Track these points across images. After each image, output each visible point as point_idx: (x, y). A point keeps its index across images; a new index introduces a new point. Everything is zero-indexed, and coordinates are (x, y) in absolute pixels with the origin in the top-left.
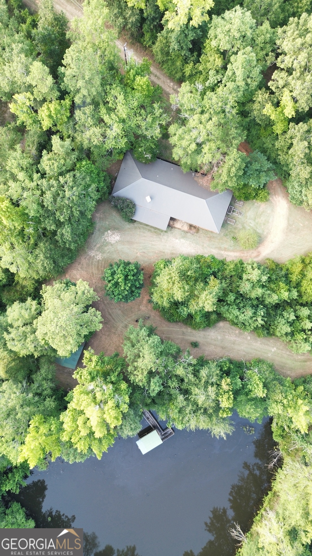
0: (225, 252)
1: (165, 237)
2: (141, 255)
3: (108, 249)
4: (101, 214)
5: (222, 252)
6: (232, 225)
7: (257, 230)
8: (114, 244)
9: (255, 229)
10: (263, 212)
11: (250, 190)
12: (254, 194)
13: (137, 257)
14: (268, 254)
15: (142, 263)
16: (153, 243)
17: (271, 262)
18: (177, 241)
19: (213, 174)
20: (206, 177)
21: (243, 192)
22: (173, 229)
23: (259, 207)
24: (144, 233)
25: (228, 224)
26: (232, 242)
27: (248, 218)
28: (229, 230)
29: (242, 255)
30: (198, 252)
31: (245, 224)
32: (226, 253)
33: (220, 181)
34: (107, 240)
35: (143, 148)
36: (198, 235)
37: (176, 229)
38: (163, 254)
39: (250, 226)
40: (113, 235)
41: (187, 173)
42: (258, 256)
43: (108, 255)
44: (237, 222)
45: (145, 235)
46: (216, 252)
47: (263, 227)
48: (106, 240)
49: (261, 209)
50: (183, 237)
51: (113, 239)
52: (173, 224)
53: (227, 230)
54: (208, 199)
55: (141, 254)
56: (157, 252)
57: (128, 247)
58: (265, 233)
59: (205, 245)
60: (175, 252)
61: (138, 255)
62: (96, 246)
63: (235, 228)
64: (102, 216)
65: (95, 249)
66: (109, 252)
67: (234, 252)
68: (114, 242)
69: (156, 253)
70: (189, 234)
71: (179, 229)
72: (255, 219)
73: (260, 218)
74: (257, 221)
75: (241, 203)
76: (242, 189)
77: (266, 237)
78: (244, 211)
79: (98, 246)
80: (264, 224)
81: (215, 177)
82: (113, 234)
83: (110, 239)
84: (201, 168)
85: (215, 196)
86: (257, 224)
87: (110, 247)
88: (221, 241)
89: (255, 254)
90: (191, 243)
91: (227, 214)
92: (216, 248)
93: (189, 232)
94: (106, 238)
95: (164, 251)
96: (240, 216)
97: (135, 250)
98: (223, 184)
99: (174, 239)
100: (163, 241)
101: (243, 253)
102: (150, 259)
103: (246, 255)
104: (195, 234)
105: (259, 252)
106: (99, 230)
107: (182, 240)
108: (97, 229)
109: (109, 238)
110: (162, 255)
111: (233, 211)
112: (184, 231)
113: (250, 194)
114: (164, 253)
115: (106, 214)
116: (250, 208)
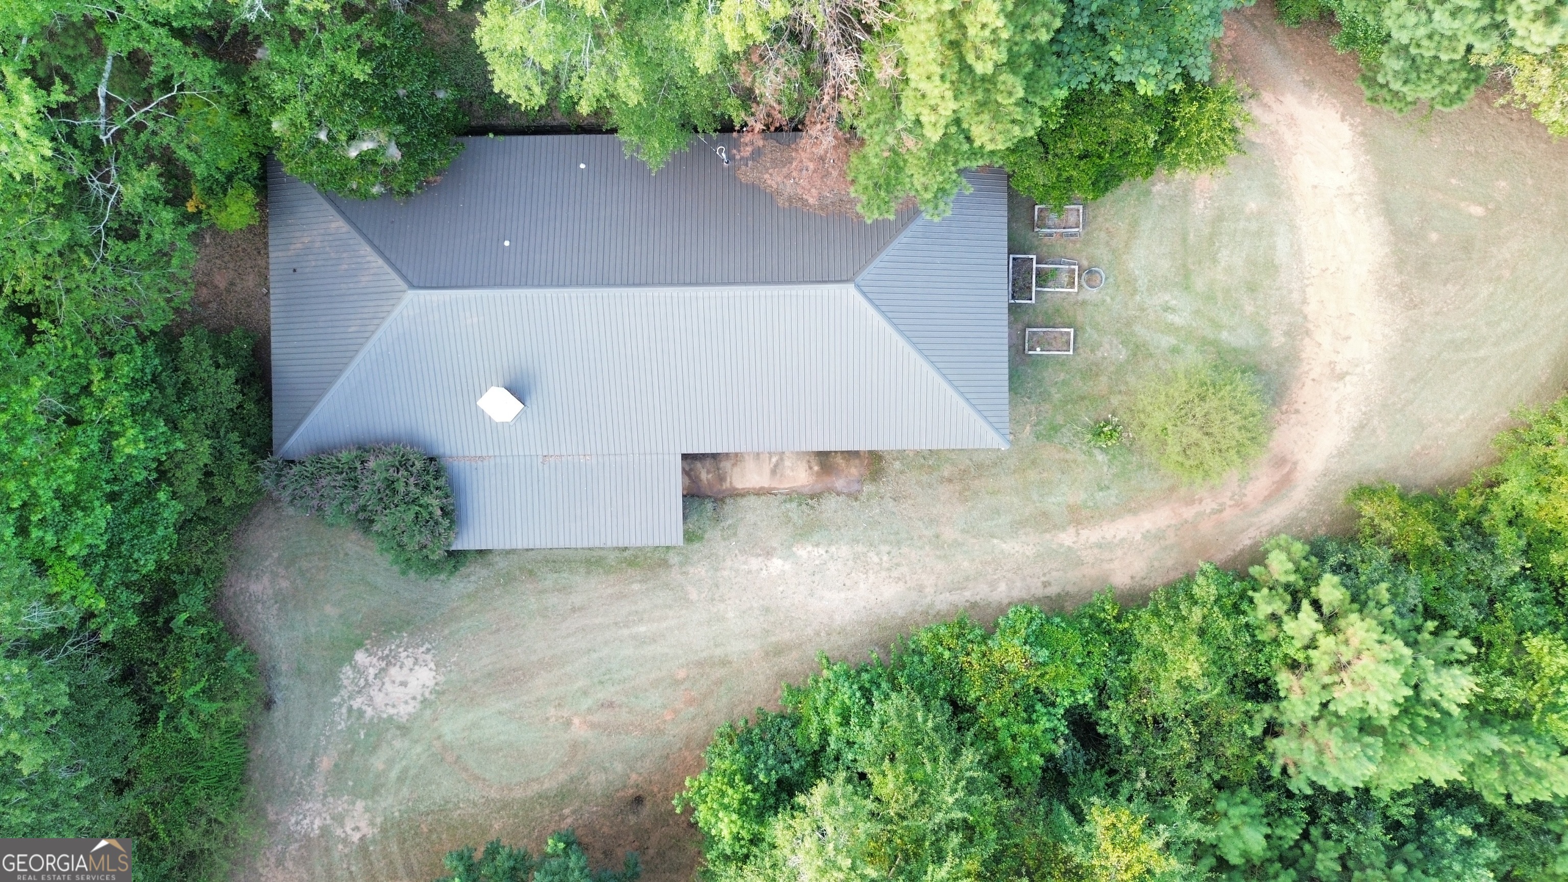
0: (1085, 533)
1: (700, 570)
2: (593, 726)
3: (390, 762)
4: (274, 575)
5: (1067, 538)
6: (1062, 363)
7: (1224, 335)
8: (413, 718)
9: (1209, 333)
10: (1219, 218)
11: (1121, 123)
12: (1153, 137)
13: (575, 746)
14: (1341, 454)
15: (619, 767)
16: (642, 629)
17: (1394, 508)
18: (777, 564)
19: (843, 106)
20: (804, 141)
21: (1077, 146)
22: (729, 507)
23: (1185, 196)
24: (564, 590)
25: (1036, 362)
26: (1100, 457)
27: (1142, 284)
28: (1057, 397)
29: (1189, 513)
30: (921, 589)
31: (1138, 328)
32: (1091, 535)
33: (909, 141)
34: (369, 712)
35: (297, 110)
36: (886, 488)
37: (743, 502)
38: (720, 672)
39: (1171, 329)
40: (394, 671)
41: (677, 160)
42: (1284, 484)
43: (405, 791)
44: (1090, 333)
45: (577, 599)
46: (1030, 551)
47: (1249, 309)
48: (361, 713)
49: (1200, 207)
50: (804, 532)
51: (397, 692)
52: (722, 479)
53: (1045, 396)
54: (867, 275)
55: (596, 718)
56: (682, 674)
57: (505, 705)
58: (1278, 339)
59: (949, 533)
60: (787, 636)
61: (579, 730)
62: (312, 767)
63: (1091, 372)
64: (284, 584)
65: (319, 784)
66: (401, 779)
67: (1134, 512)
68: (411, 708)
69: (677, 683)
70: (831, 504)
71: (760, 493)
72: (1186, 276)
73: (1215, 261)
74: (1200, 284)
75: (1074, 212)
76: (1063, 131)
77: (1292, 358)
78: (1102, 253)
79: (325, 763)
80: (1252, 288)
81: (861, 125)
82: (390, 661)
83: (379, 698)
84: (748, 97)
85: (903, 238)
86: (1210, 298)
87: (398, 744)
88: (1032, 475)
89: (1262, 483)
90: (860, 548)
91: (1013, 309)
92: (1018, 526)
93: (830, 490)
94: (357, 703)
95: (719, 652)
96: (1091, 294)
97: (552, 711)
98: (933, 154)
99: (755, 563)
100: (694, 595)
101: (1190, 501)
102: (660, 732)
103: (1209, 505)
104: (868, 488)
105: (1280, 461)
106: (299, 671)
107: (803, 551)
108: (284, 667)
109: (374, 692)
110: (719, 682)
111: (1043, 278)
112: (793, 495)
113: (1124, 148)
114: (724, 662)
115: (305, 564)
116: (1134, 225)
